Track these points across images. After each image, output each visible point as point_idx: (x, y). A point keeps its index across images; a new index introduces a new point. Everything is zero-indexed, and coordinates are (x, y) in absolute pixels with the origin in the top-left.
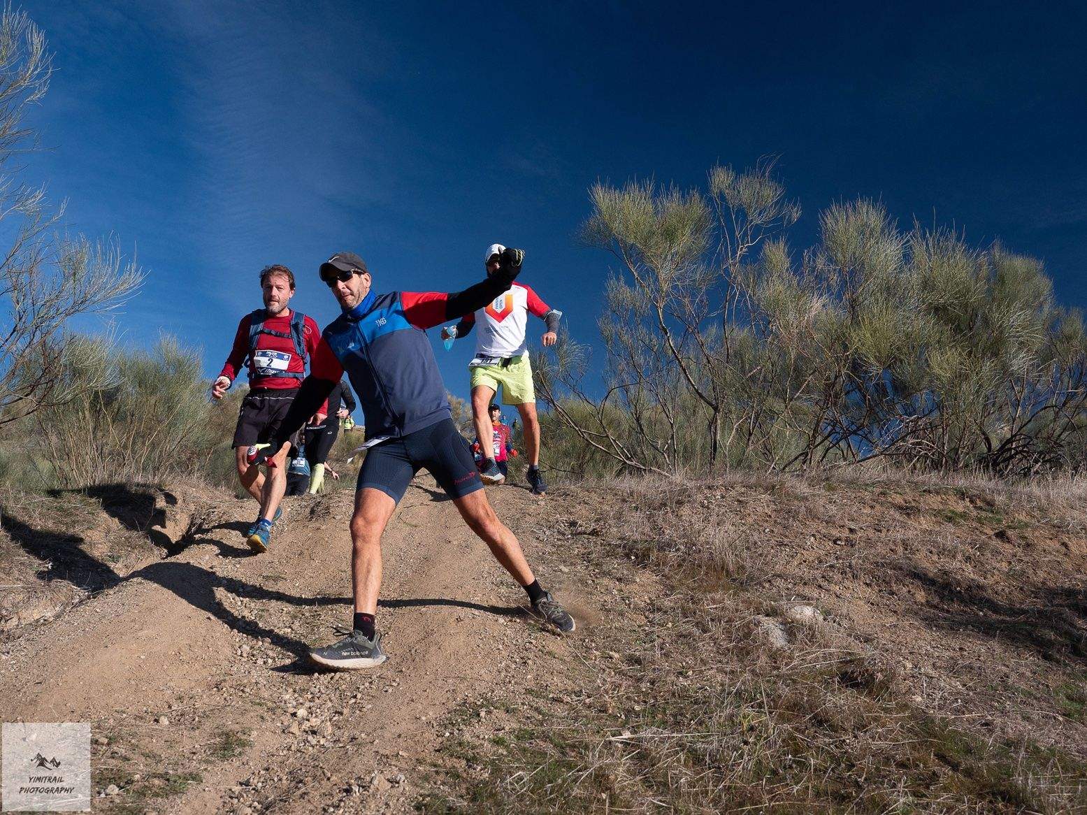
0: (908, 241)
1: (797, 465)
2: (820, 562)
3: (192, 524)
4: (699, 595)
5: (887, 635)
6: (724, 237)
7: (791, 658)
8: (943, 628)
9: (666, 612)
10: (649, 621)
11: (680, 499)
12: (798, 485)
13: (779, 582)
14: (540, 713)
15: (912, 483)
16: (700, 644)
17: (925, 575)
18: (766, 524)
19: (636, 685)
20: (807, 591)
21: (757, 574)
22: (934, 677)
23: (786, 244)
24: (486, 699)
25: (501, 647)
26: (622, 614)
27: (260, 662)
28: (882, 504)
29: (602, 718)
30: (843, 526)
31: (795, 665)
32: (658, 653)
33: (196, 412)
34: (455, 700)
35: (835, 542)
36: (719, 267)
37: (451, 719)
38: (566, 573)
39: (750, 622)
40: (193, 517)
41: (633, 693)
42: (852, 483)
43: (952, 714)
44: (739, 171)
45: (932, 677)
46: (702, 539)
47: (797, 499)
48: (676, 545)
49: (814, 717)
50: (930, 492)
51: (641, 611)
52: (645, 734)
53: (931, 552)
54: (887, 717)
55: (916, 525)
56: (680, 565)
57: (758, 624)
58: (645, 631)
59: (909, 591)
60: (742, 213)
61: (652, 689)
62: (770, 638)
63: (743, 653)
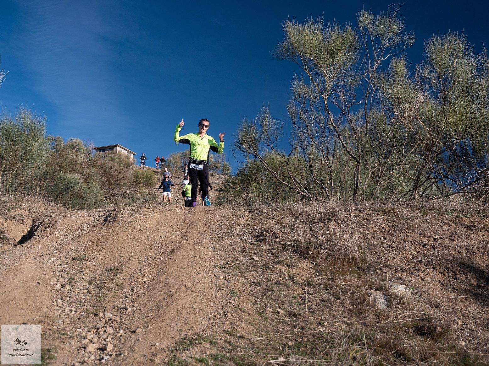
0: (480, 60)
1: (406, 198)
2: (413, 258)
3: (33, 226)
4: (336, 276)
5: (450, 304)
6: (367, 55)
7: (389, 316)
8: (486, 301)
9: (315, 286)
10: (305, 292)
11: (331, 217)
12: (404, 210)
13: (387, 270)
14: (230, 345)
15: (477, 211)
16: (334, 306)
17: (478, 268)
18: (382, 234)
19: (292, 329)
20: (403, 276)
21: (373, 264)
22: (475, 331)
23: (405, 60)
24: (199, 336)
25: (212, 304)
26: (288, 287)
27: (67, 309)
28: (456, 224)
29: (268, 349)
30: (430, 237)
31: (391, 321)
32: (307, 311)
33: (40, 157)
34: (181, 336)
35: (424, 246)
36: (363, 73)
37: (176, 347)
38: (257, 261)
39: (366, 293)
40: (34, 221)
41: (289, 334)
42: (438, 210)
43: (482, 353)
44: (376, 14)
45: (473, 331)
46: (341, 243)
47: (403, 220)
48: (325, 246)
49: (397, 353)
50: (487, 217)
51: (301, 285)
52: (292, 359)
53: (483, 254)
54: (441, 354)
55: (475, 236)
56: (327, 258)
57: (370, 295)
58: (301, 297)
59: (467, 278)
60: (378, 40)
61: (301, 332)
62: (377, 304)
63: (359, 313)
